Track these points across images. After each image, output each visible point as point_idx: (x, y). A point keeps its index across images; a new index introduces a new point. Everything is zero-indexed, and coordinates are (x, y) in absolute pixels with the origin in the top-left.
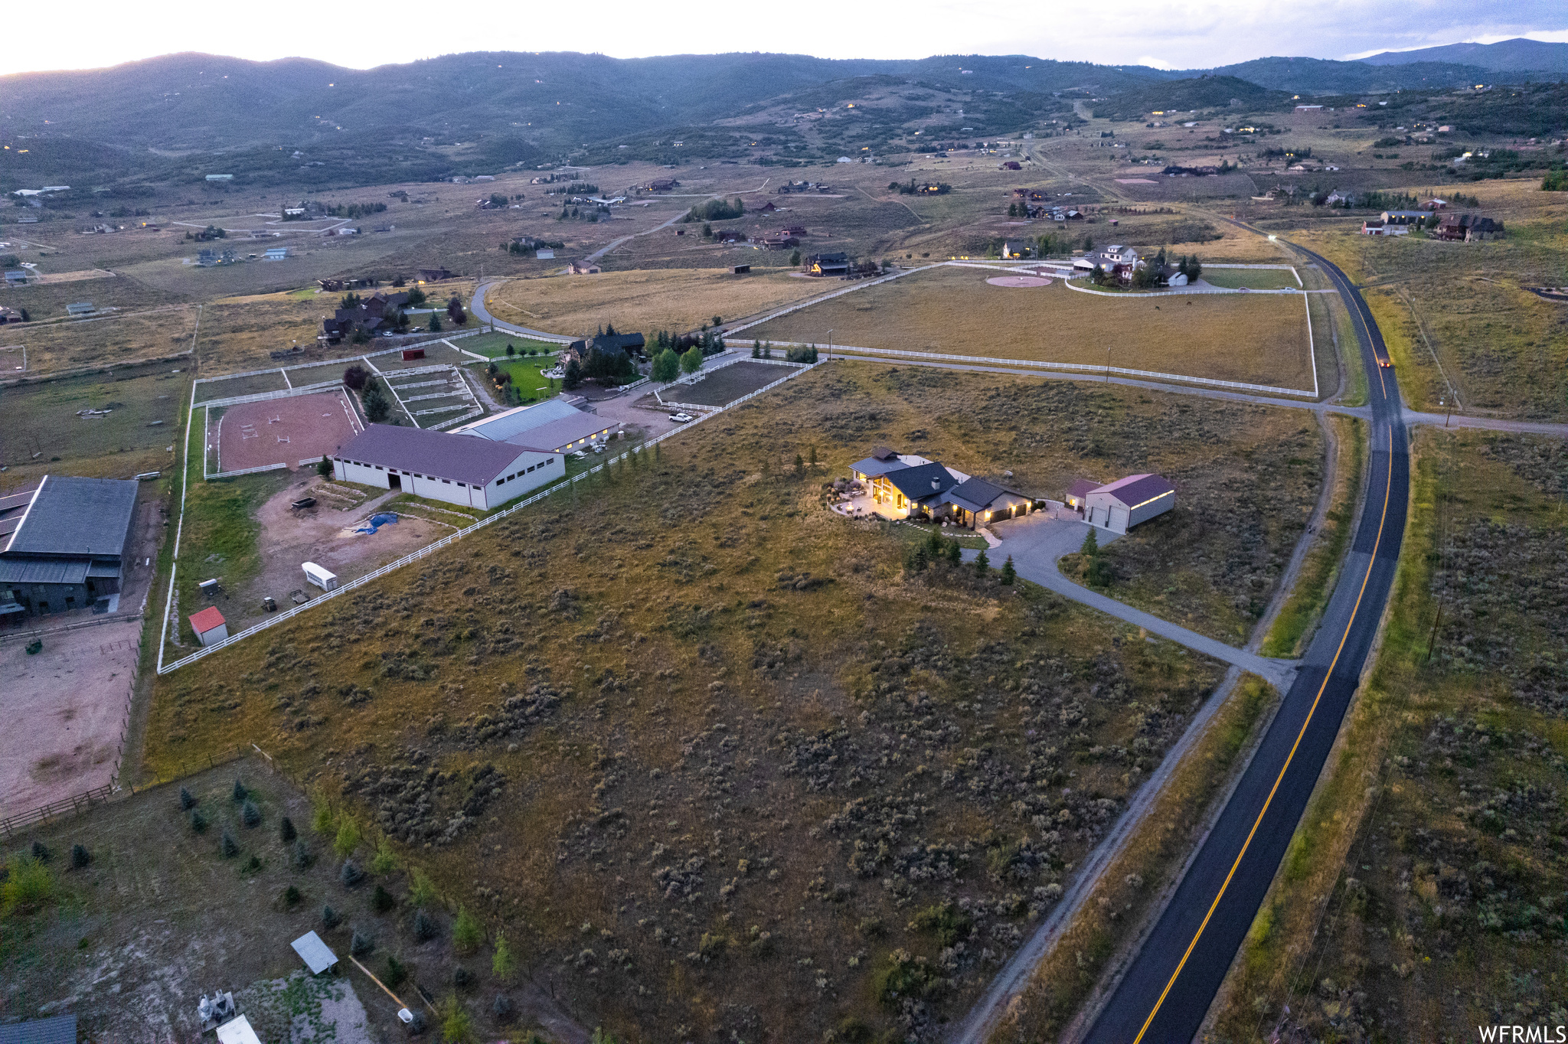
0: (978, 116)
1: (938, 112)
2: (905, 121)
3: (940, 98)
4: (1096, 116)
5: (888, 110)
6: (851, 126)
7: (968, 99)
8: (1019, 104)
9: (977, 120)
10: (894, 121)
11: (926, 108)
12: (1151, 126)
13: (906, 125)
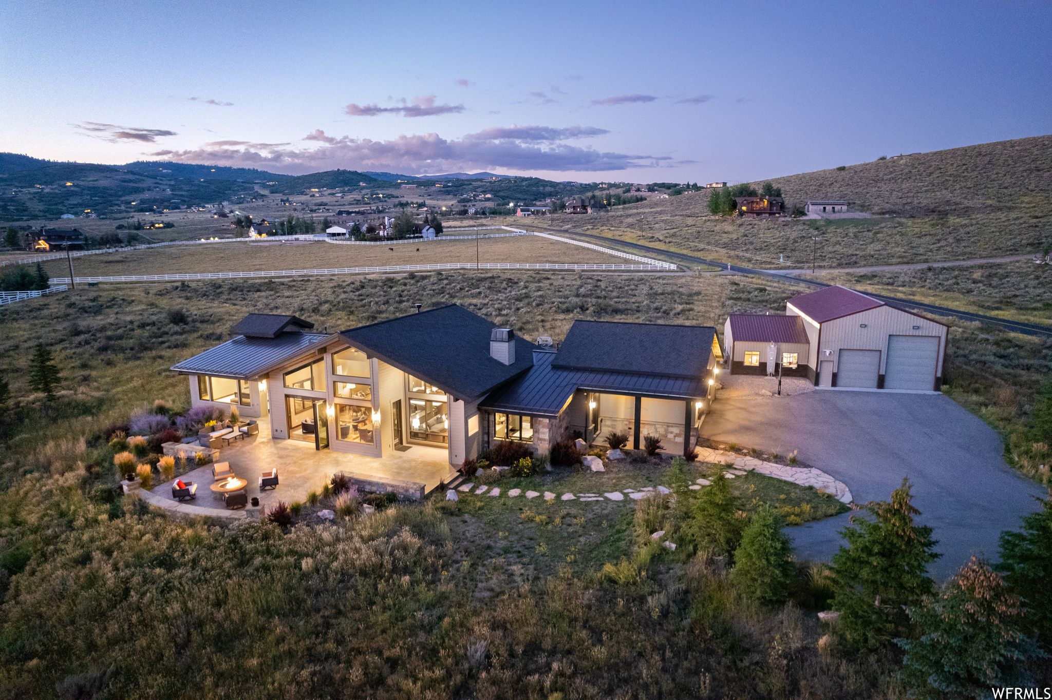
0: (183, 193)
1: (149, 190)
2: (120, 196)
3: (149, 182)
4: (272, 192)
5: (105, 188)
6: (71, 198)
7: (172, 183)
8: (213, 187)
9: (182, 195)
10: (111, 195)
11: (138, 188)
12: (313, 196)
13: (123, 199)
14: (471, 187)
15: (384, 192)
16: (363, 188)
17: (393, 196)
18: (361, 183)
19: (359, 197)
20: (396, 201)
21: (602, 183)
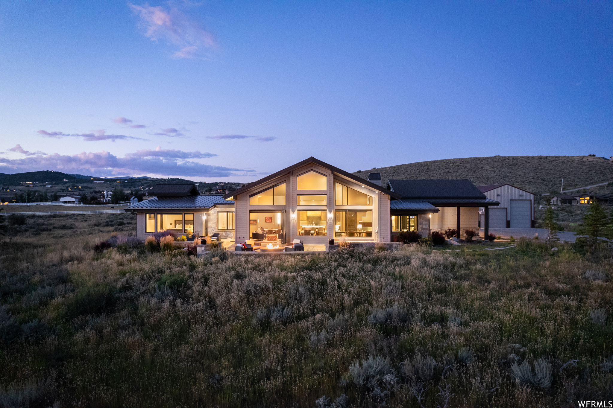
12: (28, 186)
14: (140, 183)
15: (82, 185)
16: (66, 182)
17: (89, 188)
18: (65, 180)
19: (64, 188)
20: (92, 190)
21: (221, 183)
